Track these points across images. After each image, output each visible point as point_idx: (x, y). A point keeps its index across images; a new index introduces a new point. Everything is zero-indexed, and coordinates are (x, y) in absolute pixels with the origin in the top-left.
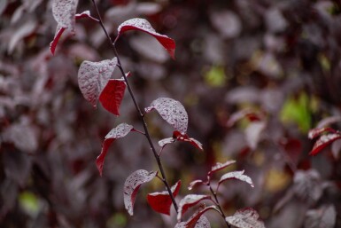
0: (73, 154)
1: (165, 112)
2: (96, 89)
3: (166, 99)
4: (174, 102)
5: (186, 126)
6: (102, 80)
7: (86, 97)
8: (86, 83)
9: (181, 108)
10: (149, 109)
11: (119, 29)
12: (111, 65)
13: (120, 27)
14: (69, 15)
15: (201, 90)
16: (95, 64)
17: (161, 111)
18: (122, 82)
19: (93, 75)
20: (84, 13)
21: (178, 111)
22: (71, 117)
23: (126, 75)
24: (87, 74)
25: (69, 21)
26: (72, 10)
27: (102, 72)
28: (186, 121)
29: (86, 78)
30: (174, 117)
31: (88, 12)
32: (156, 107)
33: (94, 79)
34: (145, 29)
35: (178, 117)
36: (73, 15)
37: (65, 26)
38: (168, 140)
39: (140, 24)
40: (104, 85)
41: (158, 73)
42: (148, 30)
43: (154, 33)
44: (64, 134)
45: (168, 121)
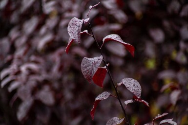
0: (73, 106)
1: (129, 86)
2: (91, 73)
3: (129, 79)
4: (134, 80)
5: (140, 93)
6: (94, 68)
7: (85, 77)
8: (86, 70)
9: (137, 84)
10: (120, 84)
11: (103, 40)
12: (99, 60)
13: (104, 39)
14: (77, 33)
15: (143, 71)
16: (90, 59)
17: (127, 85)
18: (105, 69)
19: (89, 65)
20: (85, 31)
21: (136, 85)
22: (72, 86)
23: (107, 65)
24: (86, 65)
25: (77, 36)
26: (78, 30)
27: (94, 64)
28: (140, 91)
29: (86, 67)
30: (134, 88)
31: (86, 31)
32: (124, 83)
33: (90, 67)
34: (118, 40)
35: (136, 89)
36: (79, 32)
37: (74, 39)
38: (130, 101)
39: (115, 37)
40: (95, 70)
41: (120, 62)
42: (119, 41)
43: (123, 42)
44: (68, 95)
45: (131, 91)
